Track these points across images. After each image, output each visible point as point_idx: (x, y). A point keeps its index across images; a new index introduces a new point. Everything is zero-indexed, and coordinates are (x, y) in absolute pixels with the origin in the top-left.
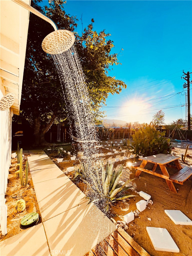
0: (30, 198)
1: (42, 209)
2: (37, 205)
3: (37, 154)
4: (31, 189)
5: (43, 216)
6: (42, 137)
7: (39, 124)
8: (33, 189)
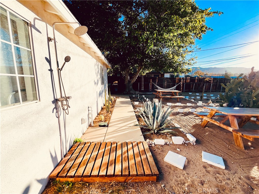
0: (108, 117)
1: (111, 122)
2: (109, 121)
3: (124, 98)
4: (111, 114)
5: (109, 125)
6: (130, 86)
7: (127, 75)
8: (112, 114)
